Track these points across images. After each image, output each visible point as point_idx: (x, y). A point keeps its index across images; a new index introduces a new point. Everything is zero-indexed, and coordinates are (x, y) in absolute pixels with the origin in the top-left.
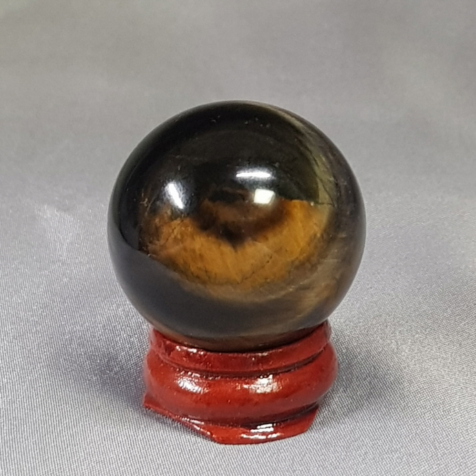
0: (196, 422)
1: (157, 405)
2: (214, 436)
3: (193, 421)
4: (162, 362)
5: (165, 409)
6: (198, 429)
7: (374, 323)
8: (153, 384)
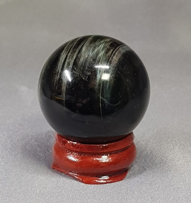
7: (163, 136)
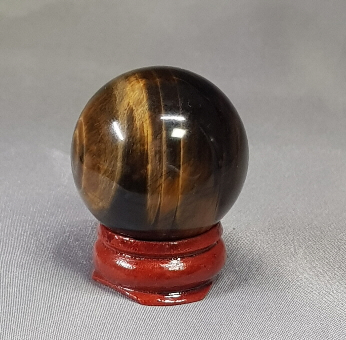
0: (127, 289)
1: (101, 277)
2: (139, 299)
3: (125, 289)
4: (106, 247)
5: (107, 281)
6: (128, 294)
8: (99, 262)
